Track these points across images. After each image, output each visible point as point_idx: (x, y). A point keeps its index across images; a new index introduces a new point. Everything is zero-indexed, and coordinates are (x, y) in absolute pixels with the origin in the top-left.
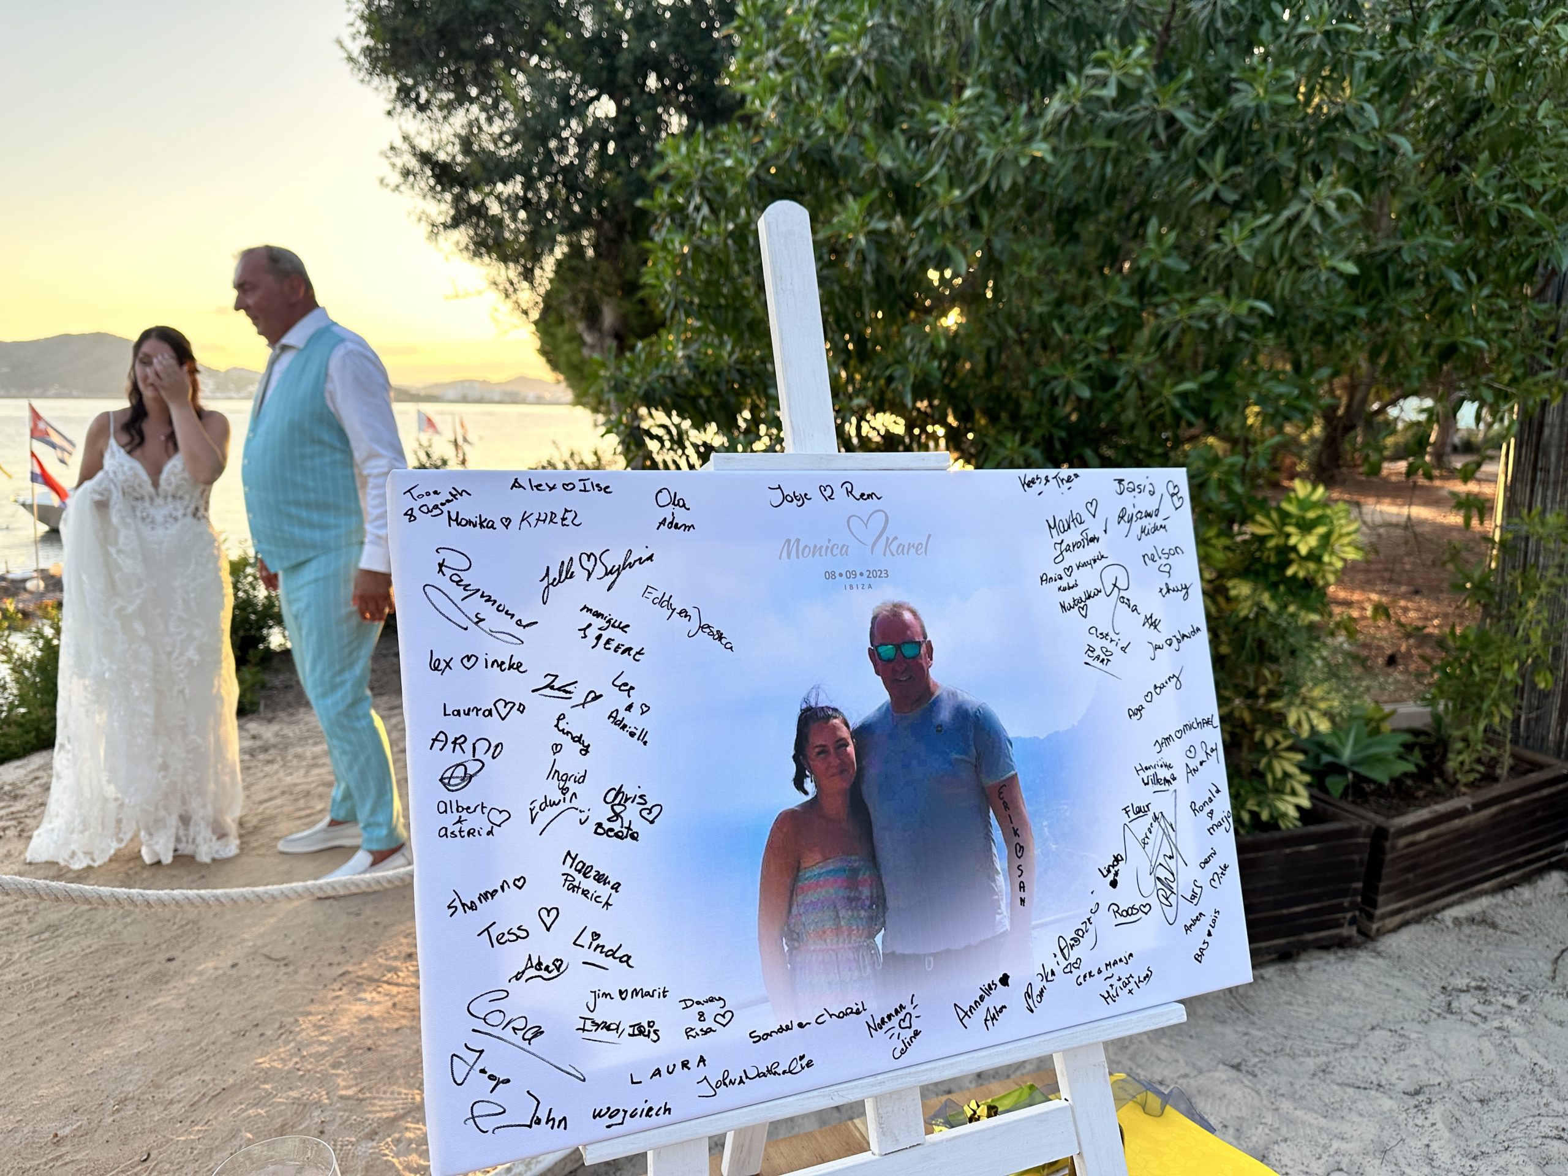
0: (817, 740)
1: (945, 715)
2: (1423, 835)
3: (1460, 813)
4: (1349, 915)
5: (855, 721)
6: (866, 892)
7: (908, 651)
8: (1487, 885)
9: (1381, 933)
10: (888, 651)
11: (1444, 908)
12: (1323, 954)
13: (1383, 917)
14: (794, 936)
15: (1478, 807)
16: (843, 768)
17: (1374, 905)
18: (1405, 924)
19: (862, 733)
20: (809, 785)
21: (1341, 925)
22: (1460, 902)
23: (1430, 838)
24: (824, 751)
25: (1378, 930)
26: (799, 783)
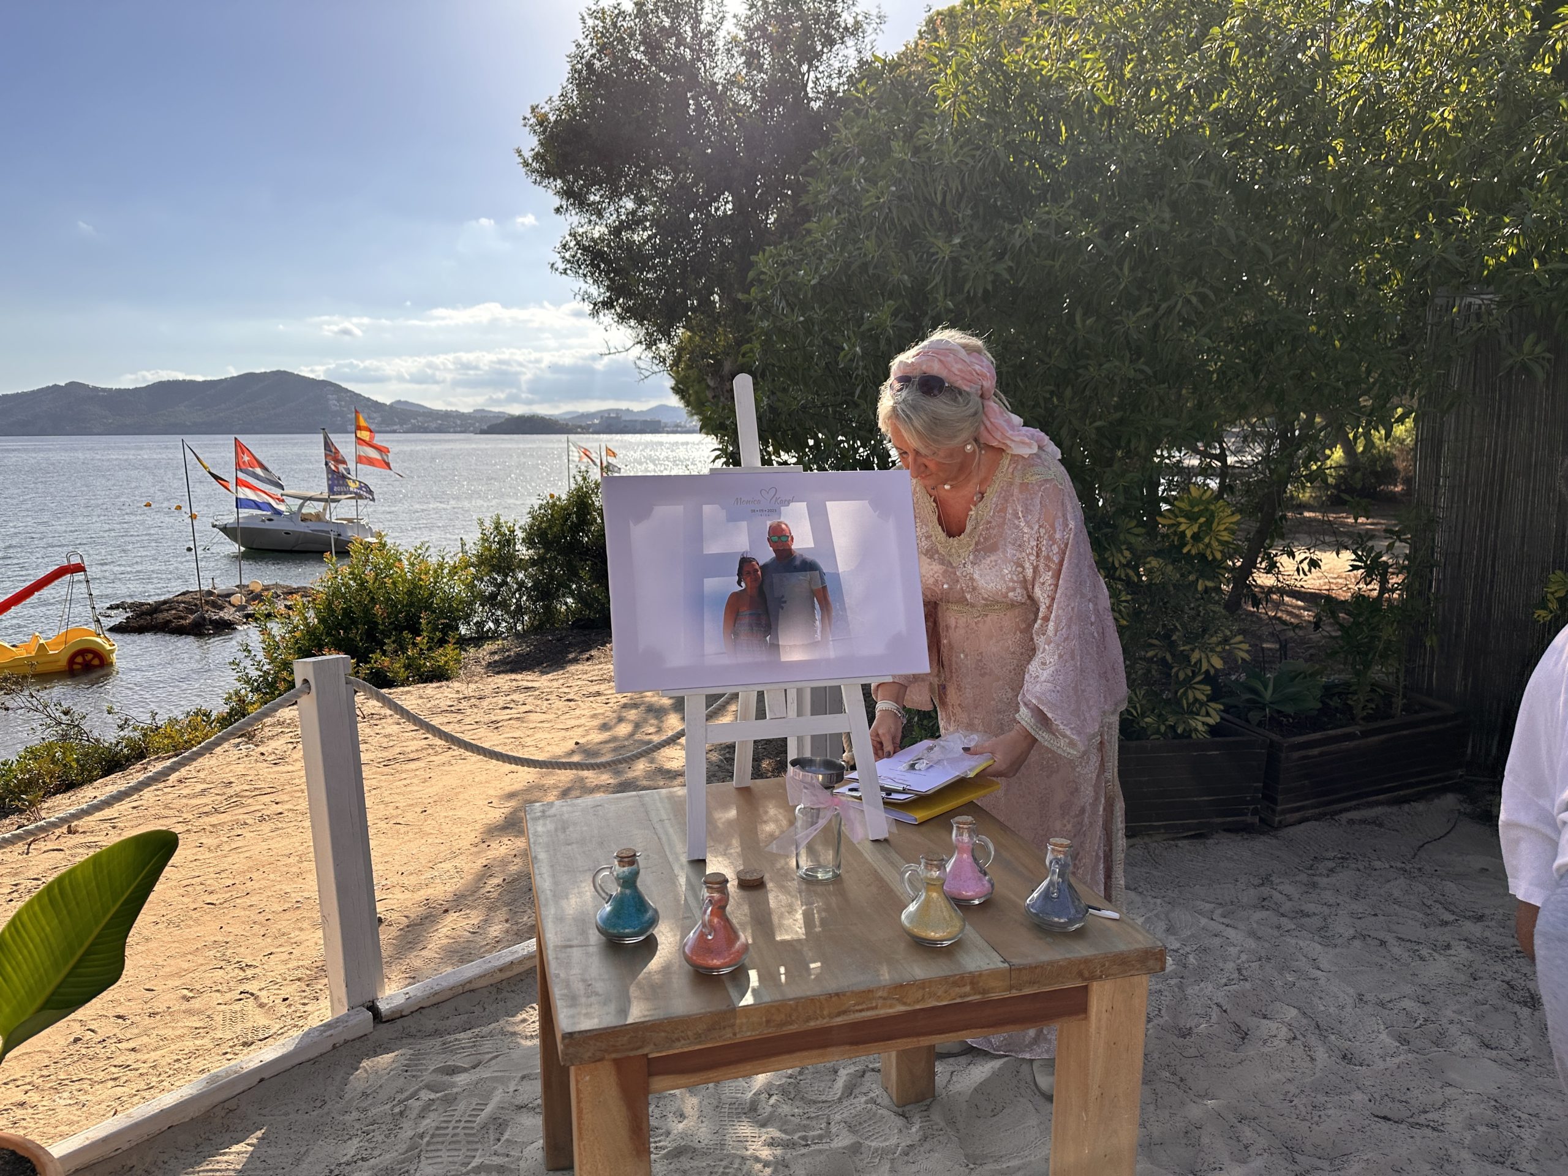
0: (746, 568)
1: (798, 562)
2: (1316, 751)
3: (1350, 737)
4: (1251, 807)
5: (761, 563)
6: (764, 622)
7: (784, 539)
8: (1381, 797)
9: (1282, 825)
10: (775, 538)
11: (1341, 812)
12: (1232, 836)
13: (1284, 812)
14: (736, 634)
15: (1365, 734)
16: (756, 578)
17: (1274, 801)
18: (1306, 820)
19: (764, 568)
20: (743, 584)
21: (1246, 815)
22: (1356, 808)
23: (1321, 754)
24: (749, 573)
25: (1280, 822)
26: (739, 583)
